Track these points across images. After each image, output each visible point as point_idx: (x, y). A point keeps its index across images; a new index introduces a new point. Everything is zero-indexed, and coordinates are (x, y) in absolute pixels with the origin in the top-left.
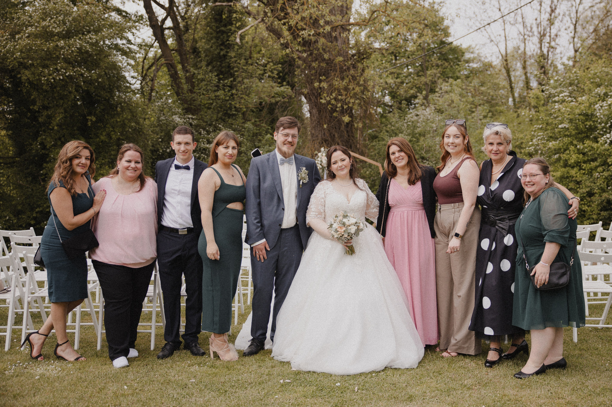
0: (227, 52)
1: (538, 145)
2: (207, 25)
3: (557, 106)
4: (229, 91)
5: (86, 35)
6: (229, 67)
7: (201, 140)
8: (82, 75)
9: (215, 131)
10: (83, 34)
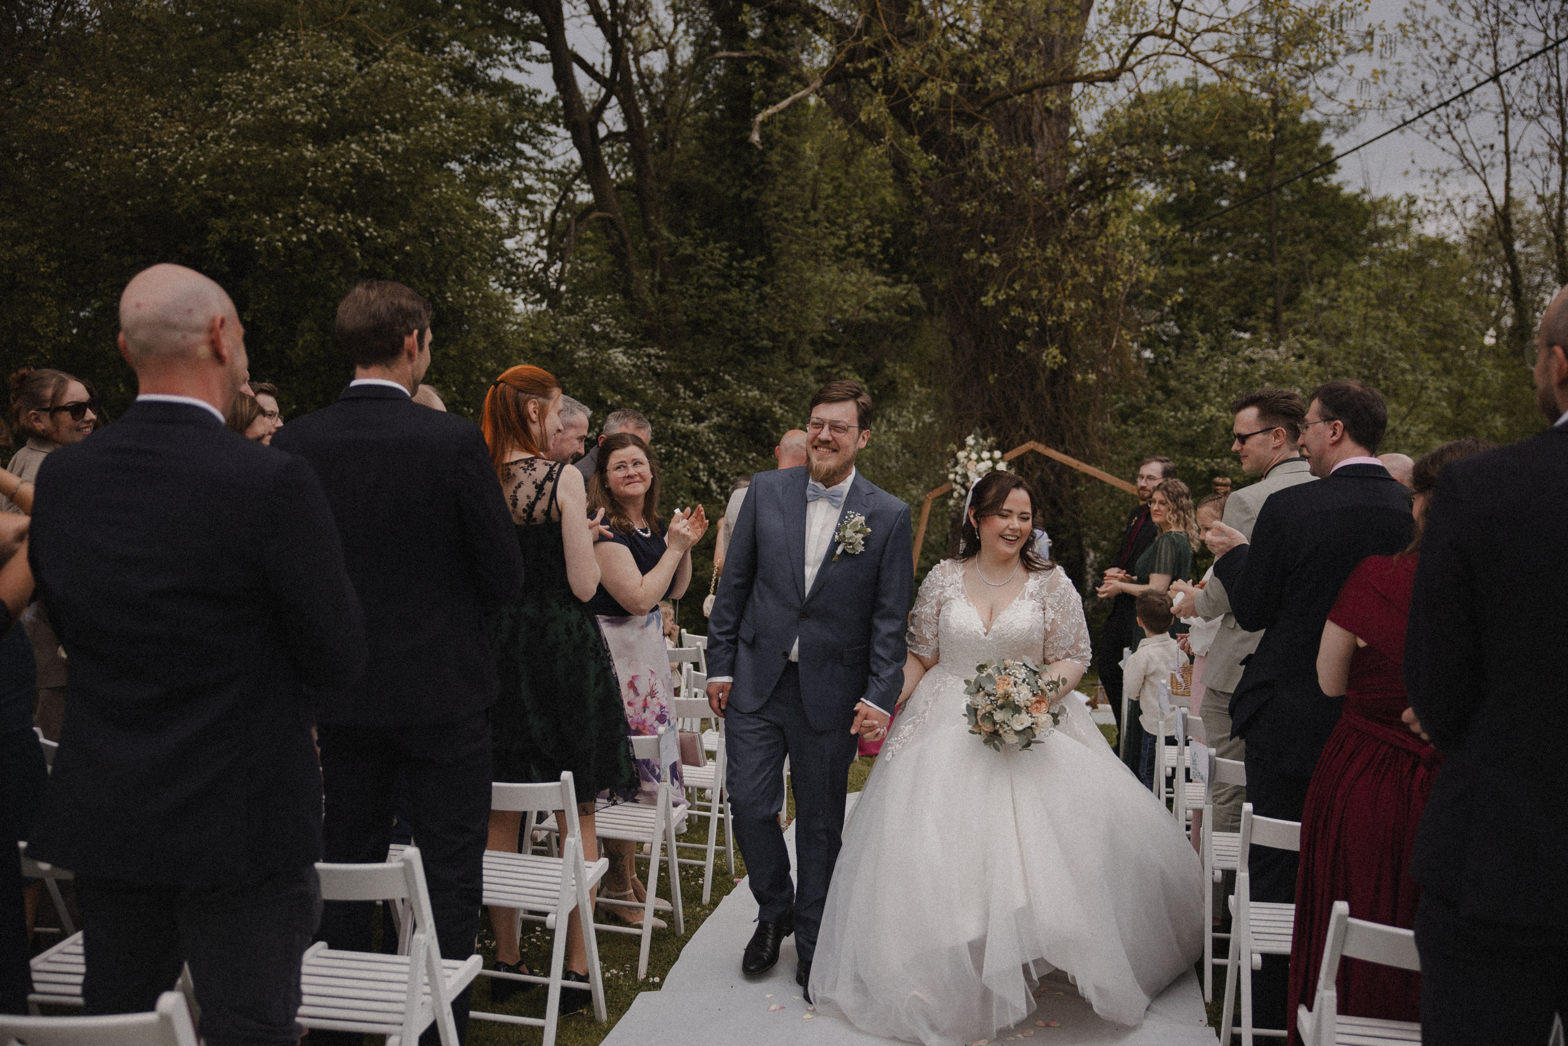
0: (758, 193)
2: (711, 125)
4: (753, 289)
5: (379, 134)
6: (761, 230)
7: (676, 412)
8: (359, 233)
9: (714, 391)
10: (371, 130)
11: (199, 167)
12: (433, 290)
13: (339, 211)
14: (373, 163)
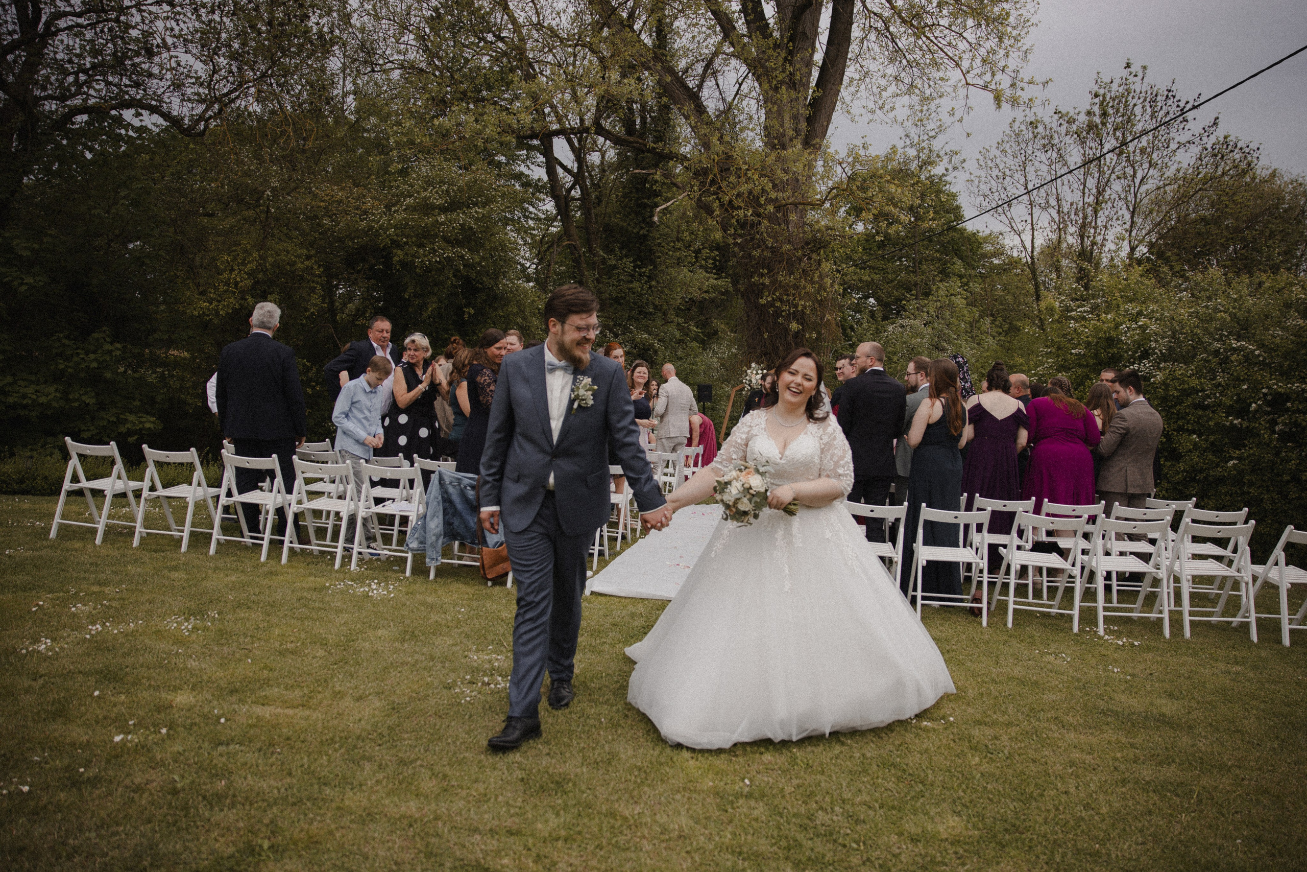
0: (649, 232)
1: (1043, 375)
2: (625, 196)
3: (1072, 324)
4: (646, 282)
6: (651, 250)
8: (462, 257)
9: (624, 334)
10: (468, 207)
11: (390, 226)
12: (493, 283)
13: (453, 247)
14: (470, 223)
